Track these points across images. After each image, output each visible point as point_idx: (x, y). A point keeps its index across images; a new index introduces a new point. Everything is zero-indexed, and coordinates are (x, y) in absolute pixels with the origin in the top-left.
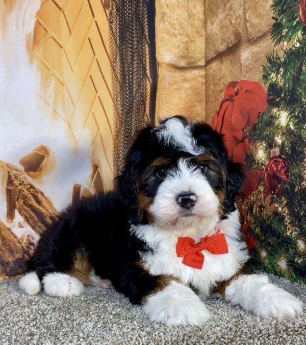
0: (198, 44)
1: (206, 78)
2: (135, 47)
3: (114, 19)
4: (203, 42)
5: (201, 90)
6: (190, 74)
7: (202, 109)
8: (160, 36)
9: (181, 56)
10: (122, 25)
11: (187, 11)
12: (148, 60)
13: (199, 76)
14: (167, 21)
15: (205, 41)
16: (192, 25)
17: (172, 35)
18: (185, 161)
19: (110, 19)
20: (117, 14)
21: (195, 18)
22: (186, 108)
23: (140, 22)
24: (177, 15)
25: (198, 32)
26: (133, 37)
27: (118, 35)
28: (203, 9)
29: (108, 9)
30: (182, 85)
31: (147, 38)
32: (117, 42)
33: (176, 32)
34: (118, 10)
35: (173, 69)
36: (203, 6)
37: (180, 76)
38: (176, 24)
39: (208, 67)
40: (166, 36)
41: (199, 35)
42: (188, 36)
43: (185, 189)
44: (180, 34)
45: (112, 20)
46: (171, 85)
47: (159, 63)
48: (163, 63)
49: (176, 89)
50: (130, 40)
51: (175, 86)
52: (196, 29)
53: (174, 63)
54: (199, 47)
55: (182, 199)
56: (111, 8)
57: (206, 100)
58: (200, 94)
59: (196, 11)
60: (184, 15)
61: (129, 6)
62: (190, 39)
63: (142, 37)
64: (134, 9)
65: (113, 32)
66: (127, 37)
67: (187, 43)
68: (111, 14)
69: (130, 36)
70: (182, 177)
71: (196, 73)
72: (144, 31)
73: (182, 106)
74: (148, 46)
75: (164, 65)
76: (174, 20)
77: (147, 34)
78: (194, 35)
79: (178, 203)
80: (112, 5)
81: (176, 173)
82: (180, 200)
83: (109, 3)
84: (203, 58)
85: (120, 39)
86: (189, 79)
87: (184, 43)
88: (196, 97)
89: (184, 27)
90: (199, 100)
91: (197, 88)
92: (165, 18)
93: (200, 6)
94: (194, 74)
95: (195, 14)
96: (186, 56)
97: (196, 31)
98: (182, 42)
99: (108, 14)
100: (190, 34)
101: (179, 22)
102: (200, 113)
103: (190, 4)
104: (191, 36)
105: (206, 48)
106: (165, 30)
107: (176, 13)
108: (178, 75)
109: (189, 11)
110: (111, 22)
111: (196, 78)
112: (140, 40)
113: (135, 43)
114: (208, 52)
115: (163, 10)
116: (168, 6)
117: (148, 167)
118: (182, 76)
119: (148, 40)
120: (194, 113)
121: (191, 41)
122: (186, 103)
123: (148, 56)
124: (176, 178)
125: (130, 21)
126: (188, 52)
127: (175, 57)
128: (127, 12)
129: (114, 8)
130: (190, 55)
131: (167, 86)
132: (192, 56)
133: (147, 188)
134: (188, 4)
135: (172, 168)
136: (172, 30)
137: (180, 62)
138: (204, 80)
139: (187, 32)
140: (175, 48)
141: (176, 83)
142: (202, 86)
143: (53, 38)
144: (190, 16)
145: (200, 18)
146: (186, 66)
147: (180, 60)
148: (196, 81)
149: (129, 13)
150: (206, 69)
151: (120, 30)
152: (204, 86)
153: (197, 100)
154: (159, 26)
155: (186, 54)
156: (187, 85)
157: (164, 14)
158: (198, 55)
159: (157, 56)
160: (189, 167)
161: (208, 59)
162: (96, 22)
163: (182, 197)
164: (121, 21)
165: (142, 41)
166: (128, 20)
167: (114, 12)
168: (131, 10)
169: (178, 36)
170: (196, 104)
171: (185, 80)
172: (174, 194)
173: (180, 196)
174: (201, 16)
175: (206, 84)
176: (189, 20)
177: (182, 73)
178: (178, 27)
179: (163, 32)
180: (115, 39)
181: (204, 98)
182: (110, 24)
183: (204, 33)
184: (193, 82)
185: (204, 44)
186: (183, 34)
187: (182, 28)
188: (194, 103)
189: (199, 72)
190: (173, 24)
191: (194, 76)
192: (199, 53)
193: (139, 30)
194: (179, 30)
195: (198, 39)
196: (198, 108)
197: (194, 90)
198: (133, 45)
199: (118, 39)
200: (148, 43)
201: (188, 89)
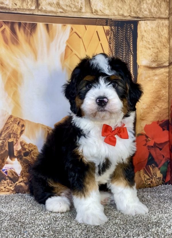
0: (164, 53)
1: (169, 73)
2: (124, 57)
3: (112, 41)
4: (168, 51)
5: (166, 81)
6: (158, 71)
7: (166, 92)
8: (140, 50)
9: (153, 61)
10: (116, 44)
11: (158, 33)
12: (132, 64)
13: (164, 72)
14: (145, 40)
15: (169, 51)
16: (160, 42)
17: (148, 48)
18: (103, 79)
19: (110, 41)
20: (114, 38)
21: (163, 37)
22: (156, 92)
23: (128, 42)
24: (151, 36)
25: (164, 46)
26: (123, 51)
27: (114, 50)
28: (168, 31)
29: (108, 36)
30: (153, 78)
31: (132, 51)
32: (113, 55)
33: (150, 47)
34: (114, 36)
35: (148, 69)
36: (168, 30)
37: (152, 72)
38: (150, 41)
39: (170, 67)
40: (144, 49)
41: (165, 47)
42: (158, 48)
43: (102, 94)
44: (153, 48)
45: (111, 42)
46: (146, 78)
47: (138, 66)
48: (141, 66)
49: (150, 81)
50: (121, 53)
51: (149, 79)
52: (163, 44)
53: (148, 65)
54: (165, 54)
55: (99, 100)
56: (110, 35)
57: (169, 86)
58: (165, 83)
59: (163, 33)
60: (156, 36)
61: (121, 33)
62: (159, 50)
63: (129, 51)
64: (124, 35)
65: (111, 49)
66: (119, 52)
67: (157, 53)
68: (110, 38)
69: (121, 51)
70: (101, 88)
71: (163, 70)
72: (130, 47)
73: (153, 91)
74: (132, 56)
75: (142, 67)
76: (149, 40)
77: (132, 49)
78: (162, 47)
79: (97, 103)
80: (111, 33)
81: (98, 85)
82: (98, 101)
83: (109, 32)
84: (168, 61)
85: (115, 53)
86: (158, 74)
87: (155, 53)
88: (162, 85)
89: (156, 43)
90: (164, 86)
91: (163, 79)
92: (144, 39)
93: (166, 30)
94: (161, 71)
95: (163, 35)
96: (156, 60)
97: (163, 45)
98: (154, 52)
99: (108, 39)
100: (159, 47)
101: (152, 40)
102: (165, 95)
103: (160, 29)
104: (160, 49)
105: (169, 55)
106: (143, 46)
107: (150, 35)
108: (151, 72)
109: (159, 33)
110: (110, 43)
111: (162, 74)
112: (127, 53)
113: (124, 54)
114: (170, 57)
115: (142, 34)
116: (145, 31)
117: (82, 81)
118: (154, 72)
119: (132, 53)
120: (161, 94)
121: (160, 51)
122: (156, 89)
123: (132, 62)
124: (97, 89)
125: (122, 42)
126: (158, 58)
127: (149, 61)
128: (120, 37)
129: (112, 35)
130: (159, 60)
131: (143, 79)
132: (160, 60)
133: (81, 95)
134: (158, 29)
135: (95, 83)
136: (148, 46)
137: (152, 64)
138: (167, 75)
139: (157, 46)
140: (149, 56)
141: (149, 77)
142: (166, 78)
143: (75, 54)
144: (159, 36)
145: (166, 37)
146: (156, 66)
147: (152, 63)
148: (162, 75)
149: (121, 37)
150: (169, 68)
151: (115, 48)
152: (168, 78)
153: (163, 87)
154: (140, 44)
155: (156, 59)
156: (156, 78)
157: (143, 37)
158: (164, 59)
159: (137, 61)
160: (105, 82)
161: (170, 62)
162: (101, 44)
163: (99, 99)
164: (116, 42)
165: (129, 53)
166: (120, 41)
167: (112, 37)
168: (123, 36)
169: (151, 49)
170: (162, 89)
171: (156, 75)
172: (95, 97)
173: (98, 98)
174: (167, 36)
175: (169, 77)
176: (159, 39)
177: (154, 71)
178: (151, 44)
179: (142, 47)
180: (112, 53)
181: (168, 86)
182: (109, 44)
183: (168, 46)
184: (160, 76)
185: (168, 53)
186: (154, 48)
187: (154, 44)
188: (161, 88)
189: (165, 70)
190: (149, 42)
191: (161, 72)
192: (165, 58)
193: (127, 46)
194: (152, 45)
195: (164, 50)
196: (164, 92)
197: (161, 81)
198: (123, 56)
199: (114, 53)
200: (132, 54)
201: (157, 80)
